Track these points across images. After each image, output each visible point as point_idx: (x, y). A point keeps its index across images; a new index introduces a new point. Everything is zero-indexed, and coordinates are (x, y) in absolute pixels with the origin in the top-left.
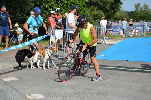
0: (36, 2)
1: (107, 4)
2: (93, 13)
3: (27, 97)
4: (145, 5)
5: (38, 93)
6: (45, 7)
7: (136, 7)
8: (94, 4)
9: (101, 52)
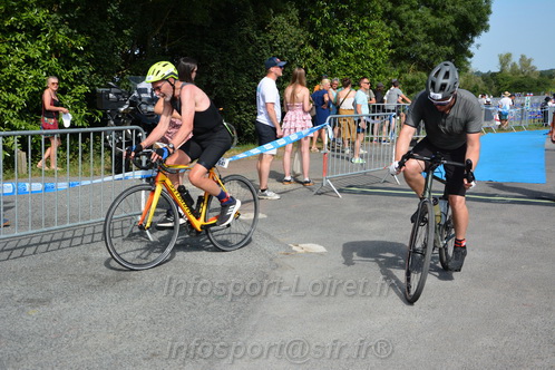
1: (437, 57)
2: (405, 78)
3: (293, 249)
4: (523, 56)
5: (313, 242)
7: (501, 62)
8: (407, 58)
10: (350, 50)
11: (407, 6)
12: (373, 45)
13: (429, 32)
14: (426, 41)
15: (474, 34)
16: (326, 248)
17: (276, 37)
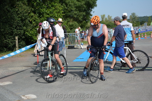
0: (21, 17)
1: (80, 16)
2: (69, 24)
3: (22, 98)
4: (109, 16)
5: (31, 94)
6: (29, 21)
7: (102, 18)
8: (69, 17)
9: (79, 55)
10: (48, 14)
12: (56, 12)
13: (76, 7)
14: (76, 10)
15: (92, 8)
16: (37, 96)
17: (19, 10)
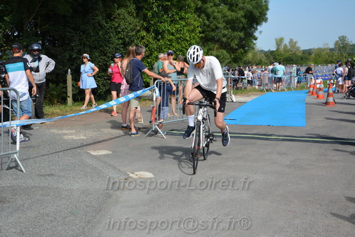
0: (124, 38)
1: (233, 39)
2: (211, 54)
3: (130, 176)
4: (291, 40)
5: (144, 171)
7: (277, 44)
8: (212, 40)
9: (229, 113)
10: (173, 34)
11: (212, 4)
12: (188, 31)
13: (227, 22)
14: (225, 28)
15: (258, 24)
16: (154, 174)
17: (119, 24)
